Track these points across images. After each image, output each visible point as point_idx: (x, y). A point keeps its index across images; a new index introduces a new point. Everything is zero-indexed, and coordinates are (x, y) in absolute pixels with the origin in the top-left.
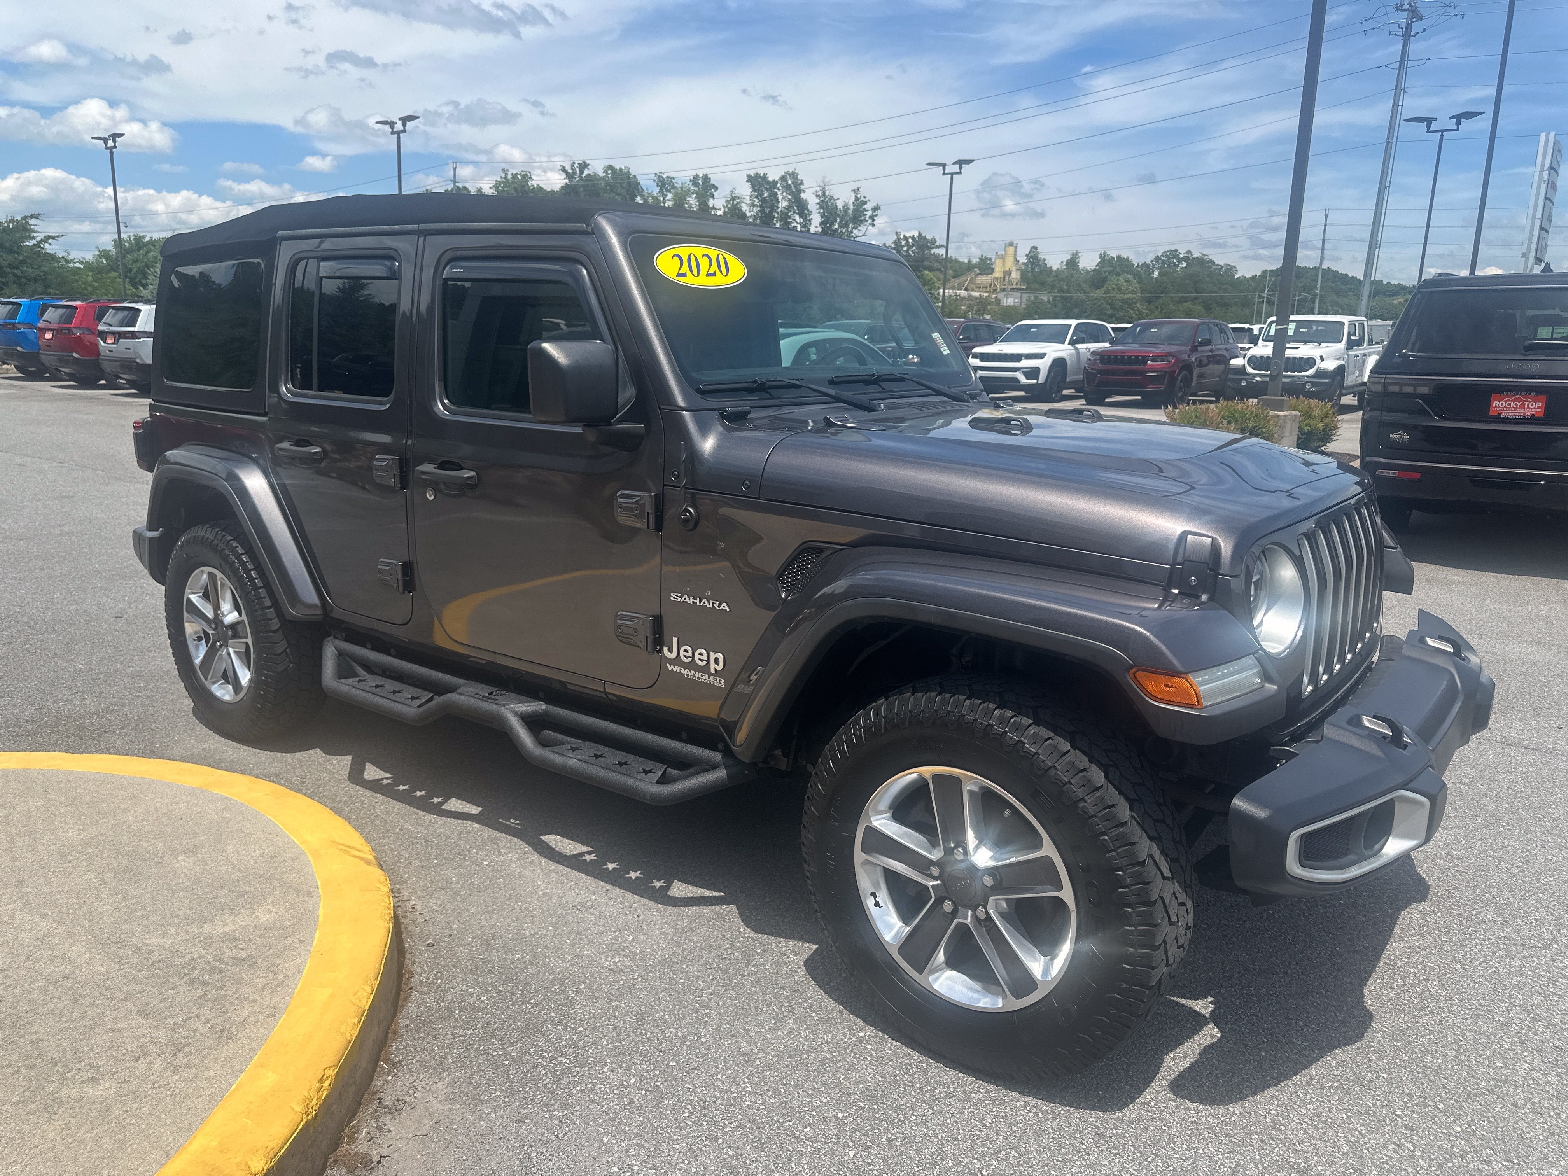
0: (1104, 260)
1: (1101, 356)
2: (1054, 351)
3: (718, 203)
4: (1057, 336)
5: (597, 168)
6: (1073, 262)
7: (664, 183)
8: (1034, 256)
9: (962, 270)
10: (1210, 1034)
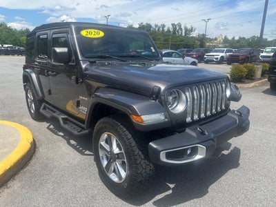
0: (240, 38)
1: (231, 55)
2: (221, 54)
3: (166, 29)
4: (222, 52)
5: (144, 23)
6: (234, 38)
7: (156, 26)
8: (226, 37)
9: (211, 40)
10: (171, 192)
